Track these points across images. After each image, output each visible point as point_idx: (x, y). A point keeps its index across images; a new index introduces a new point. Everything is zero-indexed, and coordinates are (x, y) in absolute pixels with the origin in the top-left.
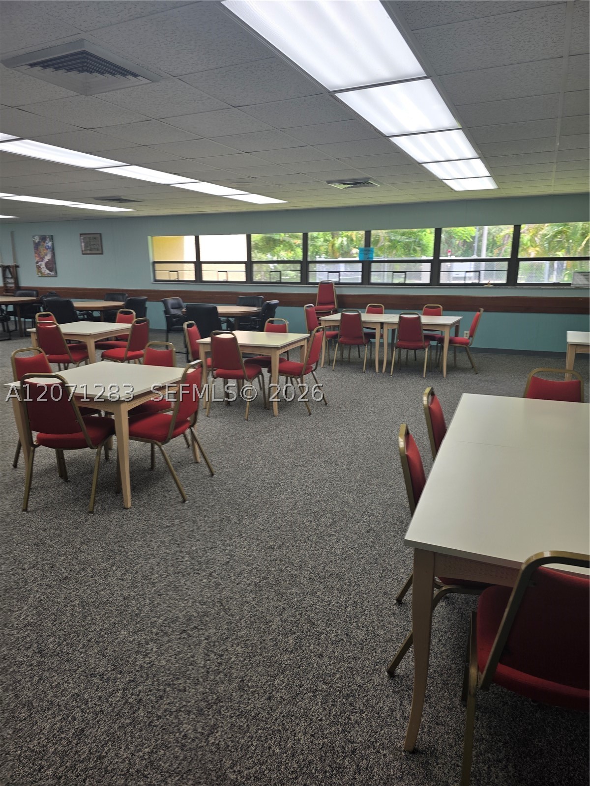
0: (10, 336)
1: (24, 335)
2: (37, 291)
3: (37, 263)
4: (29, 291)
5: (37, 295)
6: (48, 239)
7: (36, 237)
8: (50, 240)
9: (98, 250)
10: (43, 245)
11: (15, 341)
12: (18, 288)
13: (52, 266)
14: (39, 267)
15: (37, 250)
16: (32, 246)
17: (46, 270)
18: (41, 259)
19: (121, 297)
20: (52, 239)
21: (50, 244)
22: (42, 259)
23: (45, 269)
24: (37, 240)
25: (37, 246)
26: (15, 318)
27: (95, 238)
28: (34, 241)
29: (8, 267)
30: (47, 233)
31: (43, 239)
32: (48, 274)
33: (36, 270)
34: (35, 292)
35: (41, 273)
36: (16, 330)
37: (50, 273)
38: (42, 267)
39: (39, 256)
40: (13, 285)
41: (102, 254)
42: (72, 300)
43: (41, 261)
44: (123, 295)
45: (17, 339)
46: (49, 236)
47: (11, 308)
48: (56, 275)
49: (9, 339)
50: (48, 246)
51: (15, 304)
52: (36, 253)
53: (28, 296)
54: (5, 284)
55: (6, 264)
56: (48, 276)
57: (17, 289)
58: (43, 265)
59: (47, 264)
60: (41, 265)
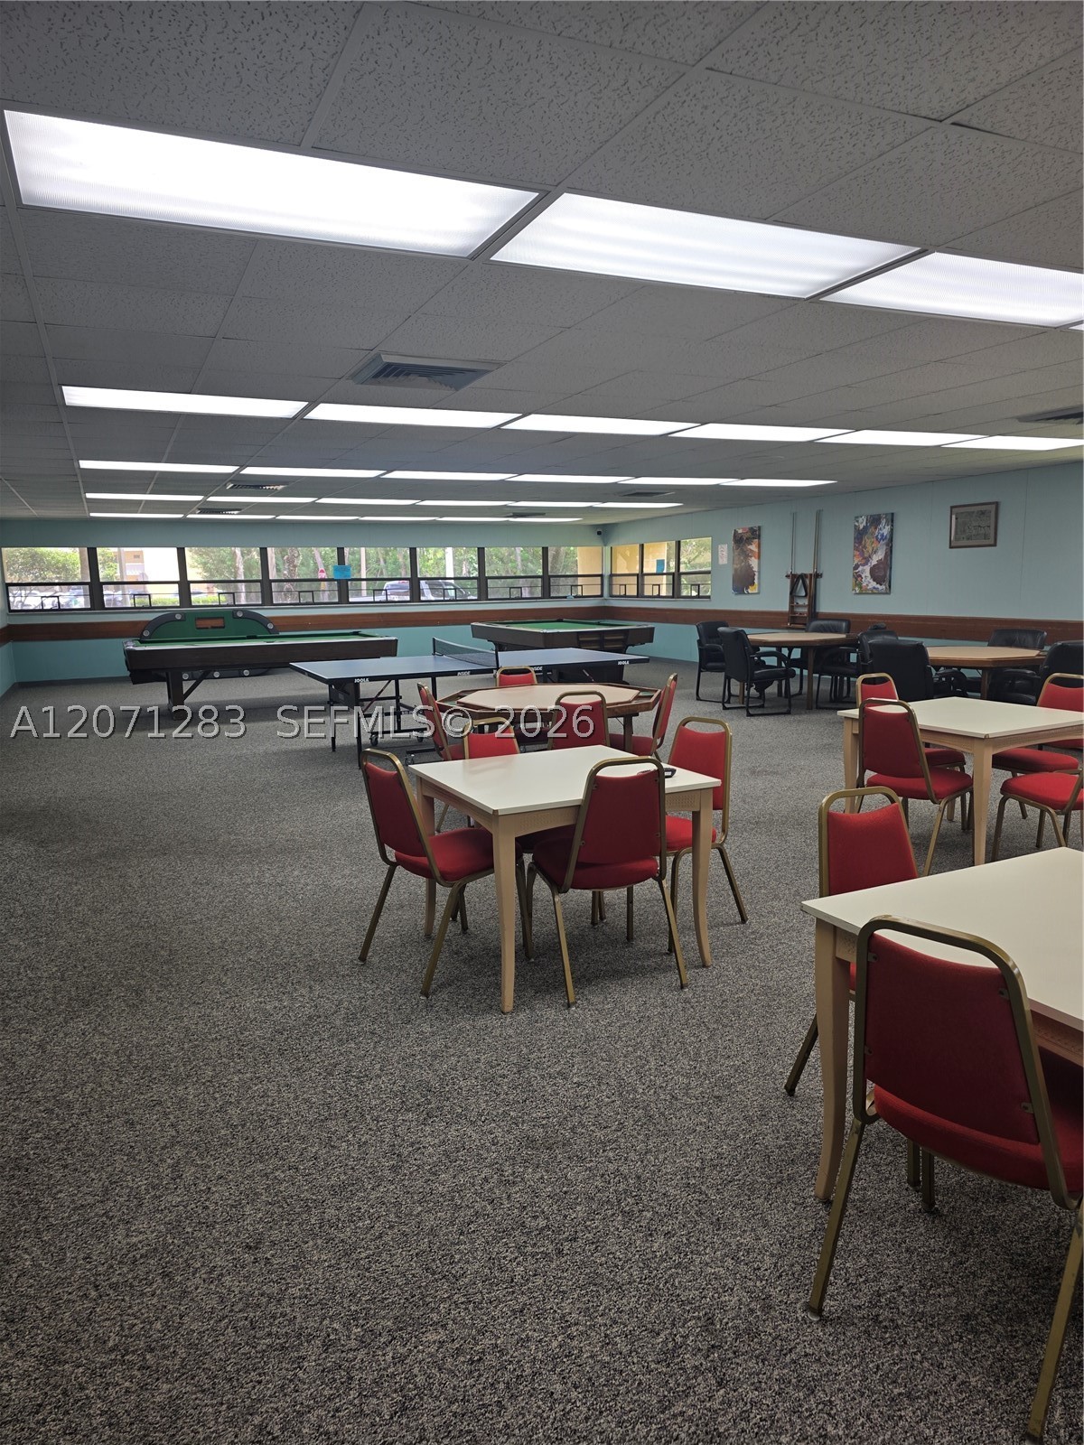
0: (790, 706)
1: (815, 706)
2: (850, 621)
3: (856, 567)
4: (833, 622)
5: (848, 631)
6: (884, 521)
7: (860, 520)
8: (887, 523)
9: (986, 537)
10: (873, 533)
11: (797, 717)
12: (814, 614)
13: (882, 574)
14: (858, 577)
15: (860, 543)
16: (851, 535)
17: (871, 581)
18: (864, 561)
19: (1030, 639)
20: (892, 521)
21: (886, 531)
22: (867, 560)
23: (869, 579)
24: (862, 523)
25: (860, 535)
26: (802, 672)
27: (983, 513)
28: (855, 526)
29: (803, 577)
30: (882, 509)
31: (875, 521)
32: (874, 588)
33: (851, 580)
34: (844, 624)
35: (861, 588)
36: (800, 693)
37: (878, 586)
38: (863, 576)
39: (862, 553)
40: (806, 610)
41: (995, 545)
42: (925, 642)
43: (864, 565)
44: (1034, 633)
45: (801, 714)
46: (887, 515)
47: (796, 654)
48: (888, 591)
49: (788, 713)
50: (882, 535)
51: (804, 646)
52: (856, 549)
53: (831, 632)
54: (792, 607)
55: (799, 572)
56: (874, 592)
57: (812, 618)
58: (866, 571)
59: (872, 571)
60: (863, 571)
